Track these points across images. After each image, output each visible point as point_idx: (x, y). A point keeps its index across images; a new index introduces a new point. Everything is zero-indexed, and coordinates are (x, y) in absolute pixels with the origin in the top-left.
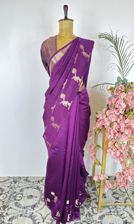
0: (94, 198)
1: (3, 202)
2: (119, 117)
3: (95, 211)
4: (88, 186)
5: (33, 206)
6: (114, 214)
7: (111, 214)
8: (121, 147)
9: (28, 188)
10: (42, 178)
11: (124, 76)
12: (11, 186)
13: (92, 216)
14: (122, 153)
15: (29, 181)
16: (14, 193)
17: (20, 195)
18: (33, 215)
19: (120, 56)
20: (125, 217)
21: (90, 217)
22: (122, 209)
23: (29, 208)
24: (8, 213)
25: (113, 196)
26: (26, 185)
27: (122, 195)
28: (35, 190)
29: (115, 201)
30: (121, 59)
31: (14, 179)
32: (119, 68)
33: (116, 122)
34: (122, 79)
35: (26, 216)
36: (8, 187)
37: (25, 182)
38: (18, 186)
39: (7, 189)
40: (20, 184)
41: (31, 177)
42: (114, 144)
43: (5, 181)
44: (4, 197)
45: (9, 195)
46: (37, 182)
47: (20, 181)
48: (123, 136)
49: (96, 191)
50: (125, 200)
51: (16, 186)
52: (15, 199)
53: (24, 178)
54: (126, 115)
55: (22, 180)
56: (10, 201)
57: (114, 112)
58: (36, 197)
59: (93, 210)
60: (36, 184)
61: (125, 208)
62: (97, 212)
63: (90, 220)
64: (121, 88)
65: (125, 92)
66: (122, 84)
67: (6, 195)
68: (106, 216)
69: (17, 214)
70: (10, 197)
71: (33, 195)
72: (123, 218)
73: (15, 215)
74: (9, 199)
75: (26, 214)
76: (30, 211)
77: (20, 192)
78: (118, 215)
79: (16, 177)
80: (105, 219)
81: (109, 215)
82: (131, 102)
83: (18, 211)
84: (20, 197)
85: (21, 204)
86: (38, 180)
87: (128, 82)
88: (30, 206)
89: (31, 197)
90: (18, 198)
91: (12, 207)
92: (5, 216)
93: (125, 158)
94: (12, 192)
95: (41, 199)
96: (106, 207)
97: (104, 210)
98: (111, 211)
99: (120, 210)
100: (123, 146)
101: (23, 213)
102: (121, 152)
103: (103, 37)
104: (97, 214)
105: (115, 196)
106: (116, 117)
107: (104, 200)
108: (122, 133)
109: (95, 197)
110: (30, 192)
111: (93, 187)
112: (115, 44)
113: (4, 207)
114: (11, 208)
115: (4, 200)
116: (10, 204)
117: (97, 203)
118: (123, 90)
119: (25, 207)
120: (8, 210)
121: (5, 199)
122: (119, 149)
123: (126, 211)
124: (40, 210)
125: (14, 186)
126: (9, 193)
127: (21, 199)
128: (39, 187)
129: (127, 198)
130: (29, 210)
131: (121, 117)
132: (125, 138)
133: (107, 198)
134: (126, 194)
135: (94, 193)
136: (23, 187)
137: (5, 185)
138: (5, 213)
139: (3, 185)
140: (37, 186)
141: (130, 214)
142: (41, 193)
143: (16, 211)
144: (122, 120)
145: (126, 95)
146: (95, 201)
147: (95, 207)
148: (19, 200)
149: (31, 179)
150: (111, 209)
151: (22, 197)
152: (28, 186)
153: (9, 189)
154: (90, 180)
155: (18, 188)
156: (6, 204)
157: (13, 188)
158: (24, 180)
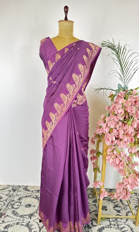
0: (94, 210)
2: (118, 123)
3: (94, 223)
4: (89, 197)
5: (31, 215)
6: (114, 227)
7: (111, 227)
8: (120, 155)
9: (26, 197)
11: (126, 84)
12: (9, 194)
13: (91, 228)
14: (121, 161)
15: (28, 190)
16: (12, 202)
17: (18, 204)
18: (30, 224)
19: (122, 64)
20: (125, 231)
21: (89, 229)
22: (123, 222)
23: (26, 217)
24: (4, 220)
25: (114, 209)
27: (125, 208)
28: (34, 199)
29: (116, 214)
30: (123, 67)
31: (13, 187)
32: (120, 76)
33: (116, 128)
34: (123, 86)
35: (22, 225)
36: (7, 195)
37: (24, 191)
38: (17, 194)
39: (5, 197)
40: (19, 192)
42: (113, 151)
43: (4, 189)
45: (6, 203)
46: (36, 192)
47: (19, 190)
48: (121, 143)
49: (97, 203)
50: (127, 213)
51: (14, 195)
52: (13, 208)
53: (23, 187)
54: (126, 122)
55: (21, 189)
56: (7, 209)
57: (113, 118)
58: (34, 206)
59: (92, 222)
60: (35, 194)
61: (126, 221)
62: (96, 224)
64: (121, 94)
65: (125, 99)
66: (123, 91)
67: (4, 203)
68: (106, 229)
69: (13, 222)
70: (8, 205)
71: (31, 204)
73: (11, 223)
74: (7, 207)
75: (23, 222)
76: (27, 220)
77: (19, 201)
78: (118, 228)
79: (16, 186)
80: (104, 231)
81: (109, 227)
82: (131, 108)
83: (15, 220)
84: (18, 205)
85: (18, 212)
86: (37, 190)
87: (128, 89)
88: (27, 215)
89: (29, 206)
90: (15, 206)
91: (9, 215)
93: (124, 166)
94: (11, 201)
96: (106, 219)
97: (103, 223)
98: (111, 224)
99: (121, 223)
100: (122, 154)
101: (19, 221)
102: (120, 159)
104: (96, 226)
105: (117, 209)
106: (115, 124)
107: (104, 212)
108: (121, 140)
109: (96, 209)
110: (28, 201)
111: (94, 199)
112: (117, 53)
113: (1, 215)
114: (7, 216)
115: (1, 208)
116: (7, 212)
117: (97, 215)
118: (122, 97)
119: (22, 215)
120: (4, 218)
121: (3, 207)
122: (118, 156)
123: (127, 225)
124: (37, 219)
125: (13, 194)
126: (7, 201)
127: (19, 207)
129: (130, 212)
130: (26, 218)
131: (120, 123)
132: (124, 145)
133: (108, 210)
134: (128, 207)
135: (95, 205)
136: (21, 196)
137: (4, 193)
138: (2, 220)
139: (1, 193)
140: (36, 195)
141: (131, 228)
143: (13, 219)
144: (121, 127)
145: (125, 101)
146: (95, 213)
147: (95, 219)
148: (16, 208)
149: (30, 188)
150: (112, 221)
151: (20, 206)
152: (27, 195)
153: (8, 197)
154: (92, 191)
155: (16, 197)
156: (3, 212)
157: (12, 196)
158: (24, 188)
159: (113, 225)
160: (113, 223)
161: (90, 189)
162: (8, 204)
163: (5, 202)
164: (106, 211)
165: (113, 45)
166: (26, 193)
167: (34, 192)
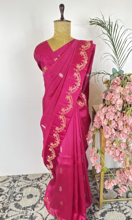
0: (95, 194)
1: (3, 204)
2: (116, 114)
3: (97, 208)
5: (33, 207)
6: (116, 210)
7: (113, 210)
8: (120, 147)
9: (27, 186)
10: (42, 176)
11: (120, 66)
12: (10, 185)
13: (93, 213)
15: (29, 180)
16: (13, 194)
17: (20, 195)
18: (33, 216)
19: (115, 44)
20: (127, 213)
21: (92, 214)
22: (124, 203)
23: (29, 209)
24: (8, 215)
25: (114, 191)
26: (26, 183)
28: (35, 188)
29: (117, 196)
30: (116, 47)
31: (13, 178)
32: (114, 58)
33: (114, 120)
34: (118, 71)
35: (26, 218)
36: (8, 187)
37: (24, 181)
38: (17, 185)
39: (6, 189)
40: (20, 183)
41: (30, 175)
42: (112, 143)
43: (5, 181)
44: (3, 198)
45: (8, 196)
46: (36, 180)
47: (20, 180)
48: (121, 135)
49: (97, 186)
50: (127, 193)
51: (15, 186)
52: (15, 200)
53: (23, 176)
54: (124, 112)
55: (21, 179)
56: (9, 202)
57: (111, 109)
58: (36, 196)
59: (94, 207)
60: (36, 183)
61: (127, 202)
62: (98, 209)
63: (91, 218)
64: (117, 81)
65: (122, 86)
66: (118, 77)
67: (6, 196)
68: (108, 213)
69: (17, 216)
70: (10, 198)
71: (32, 194)
72: (125, 214)
73: (15, 217)
74: (9, 200)
75: (27, 215)
76: (30, 212)
77: (20, 192)
78: (120, 210)
79: (16, 176)
80: (107, 215)
81: (111, 211)
82: (129, 97)
83: (18, 213)
84: (20, 197)
85: (20, 204)
86: (37, 178)
87: (124, 73)
88: (30, 206)
89: (30, 196)
90: (17, 199)
91: (12, 208)
92: (5, 219)
94: (12, 193)
95: (41, 198)
96: (107, 203)
97: (105, 206)
98: (112, 207)
99: (122, 205)
100: (122, 146)
101: (23, 214)
102: (120, 151)
103: (94, 24)
104: (98, 211)
105: (116, 190)
107: (105, 195)
108: (120, 132)
109: (96, 192)
110: (30, 191)
111: (94, 182)
112: (108, 31)
113: (4, 209)
114: (11, 210)
115: (4, 202)
116: (10, 206)
117: (98, 199)
118: (119, 84)
119: (25, 207)
120: (8, 212)
121: (5, 201)
122: (117, 148)
123: (129, 206)
124: (41, 210)
125: (14, 185)
126: (9, 193)
127: (21, 199)
128: (39, 185)
130: (29, 211)
131: (119, 114)
132: (124, 136)
133: (109, 192)
135: (95, 188)
136: (22, 186)
137: (5, 185)
138: (5, 215)
139: (2, 185)
140: (36, 184)
142: (41, 192)
143: (16, 213)
144: (119, 117)
145: (122, 89)
146: (96, 197)
147: (97, 203)
148: (19, 201)
149: (30, 177)
150: (113, 204)
151: (22, 197)
152: (28, 185)
153: (9, 189)
154: (91, 174)
155: (17, 188)
156: (6, 206)
157: (13, 188)
158: (24, 178)
159: (114, 208)
160: (114, 206)
161: (89, 172)
162: (10, 196)
163: (6, 194)
164: (107, 194)
165: (103, 22)
166: (26, 182)
167: (35, 181)
